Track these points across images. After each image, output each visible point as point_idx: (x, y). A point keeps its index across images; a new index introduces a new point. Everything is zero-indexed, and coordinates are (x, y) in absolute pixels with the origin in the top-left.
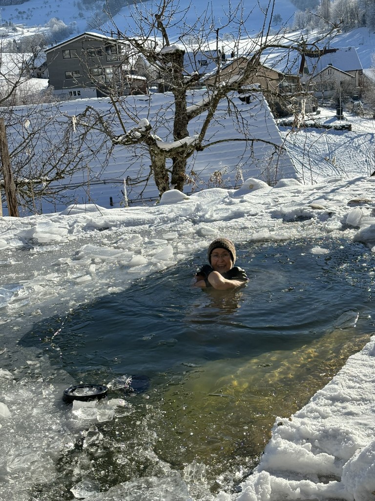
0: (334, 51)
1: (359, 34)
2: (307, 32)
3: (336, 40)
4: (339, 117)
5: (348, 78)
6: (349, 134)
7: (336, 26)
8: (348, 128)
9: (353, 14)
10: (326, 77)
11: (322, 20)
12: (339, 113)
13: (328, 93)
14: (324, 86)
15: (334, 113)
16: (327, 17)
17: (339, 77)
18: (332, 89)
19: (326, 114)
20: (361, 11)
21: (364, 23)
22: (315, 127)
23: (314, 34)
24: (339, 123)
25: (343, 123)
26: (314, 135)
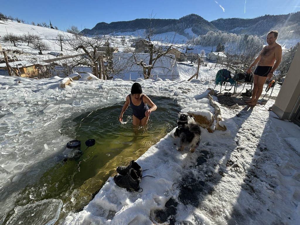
0: (193, 49)
1: (199, 46)
2: (189, 45)
3: (194, 47)
4: (192, 63)
5: (195, 55)
6: (193, 67)
7: (195, 44)
8: (193, 66)
9: (199, 42)
10: (190, 55)
11: (192, 42)
12: (192, 62)
13: (190, 58)
14: (190, 56)
15: (191, 62)
16: (193, 42)
17: (193, 55)
18: (191, 57)
19: (189, 62)
20: (200, 41)
21: (200, 44)
22: (186, 65)
23: (190, 45)
24: (191, 64)
25: (192, 64)
26: (185, 66)
